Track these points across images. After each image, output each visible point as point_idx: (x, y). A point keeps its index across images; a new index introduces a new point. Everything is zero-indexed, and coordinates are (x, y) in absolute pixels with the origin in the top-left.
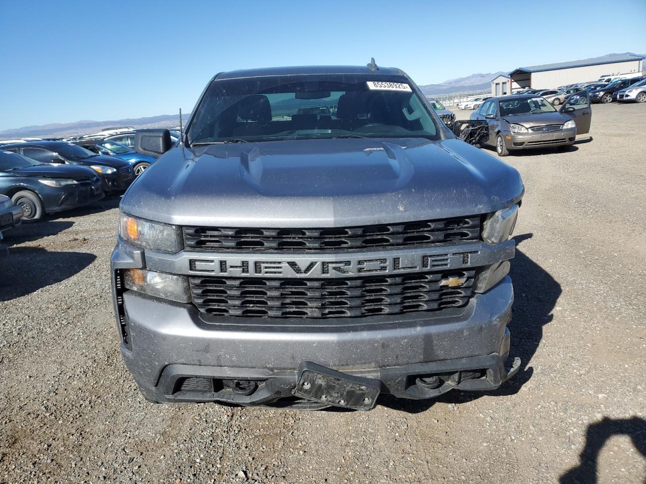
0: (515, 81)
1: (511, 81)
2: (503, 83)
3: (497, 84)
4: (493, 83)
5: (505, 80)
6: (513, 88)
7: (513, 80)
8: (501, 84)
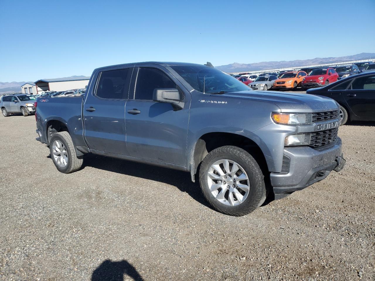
0: (39, 87)
1: (36, 86)
2: (29, 88)
3: (25, 88)
4: (22, 88)
5: (31, 86)
6: (38, 90)
7: (37, 86)
8: (28, 89)
